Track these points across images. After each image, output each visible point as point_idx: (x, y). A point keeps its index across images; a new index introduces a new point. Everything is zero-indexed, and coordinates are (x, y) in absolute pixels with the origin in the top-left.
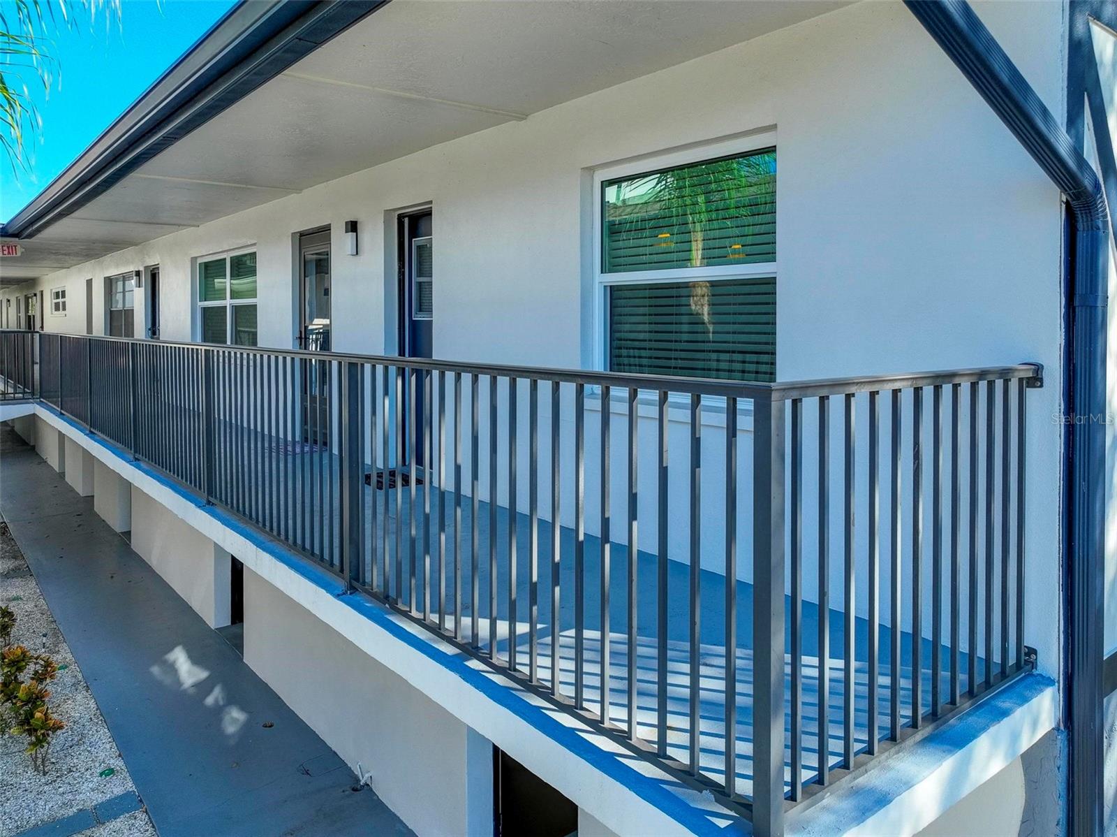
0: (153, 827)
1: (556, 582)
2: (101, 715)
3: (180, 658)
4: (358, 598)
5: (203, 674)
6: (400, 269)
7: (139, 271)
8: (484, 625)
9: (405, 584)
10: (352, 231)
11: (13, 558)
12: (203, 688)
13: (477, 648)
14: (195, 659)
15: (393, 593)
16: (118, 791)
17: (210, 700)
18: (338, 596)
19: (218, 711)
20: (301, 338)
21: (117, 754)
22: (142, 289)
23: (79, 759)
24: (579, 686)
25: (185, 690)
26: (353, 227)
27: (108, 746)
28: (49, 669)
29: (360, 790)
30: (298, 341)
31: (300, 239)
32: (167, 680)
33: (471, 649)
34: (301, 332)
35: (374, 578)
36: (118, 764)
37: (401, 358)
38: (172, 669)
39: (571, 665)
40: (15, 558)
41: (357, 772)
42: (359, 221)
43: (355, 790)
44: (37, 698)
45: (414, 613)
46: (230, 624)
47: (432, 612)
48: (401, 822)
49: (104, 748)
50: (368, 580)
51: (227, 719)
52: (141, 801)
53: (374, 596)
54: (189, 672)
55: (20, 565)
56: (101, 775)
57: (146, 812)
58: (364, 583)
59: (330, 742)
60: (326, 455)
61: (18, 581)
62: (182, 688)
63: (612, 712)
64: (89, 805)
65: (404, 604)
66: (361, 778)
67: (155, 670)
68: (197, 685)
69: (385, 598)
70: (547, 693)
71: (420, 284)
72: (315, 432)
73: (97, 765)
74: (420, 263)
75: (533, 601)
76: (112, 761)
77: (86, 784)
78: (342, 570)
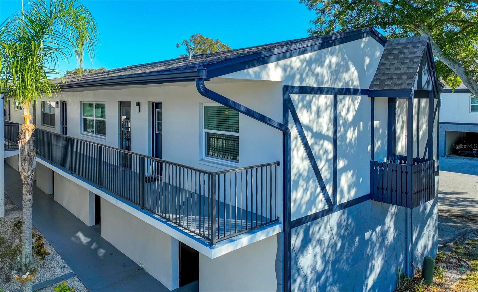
0: (80, 280)
1: (184, 205)
2: (57, 252)
3: (80, 235)
4: (144, 210)
5: (89, 240)
6: (152, 118)
7: (58, 102)
8: (171, 215)
9: (155, 207)
10: (138, 106)
11: (11, 204)
12: (90, 244)
13: (170, 219)
14: (85, 235)
15: (152, 209)
16: (68, 272)
17: (93, 247)
18: (139, 210)
19: (96, 250)
20: (121, 134)
21: (65, 263)
22: (59, 108)
23: (53, 264)
24: (187, 225)
25: (84, 245)
26: (138, 104)
27: (62, 261)
28: (40, 238)
29: (141, 270)
30: (120, 135)
31: (121, 104)
32: (78, 242)
33: (169, 220)
34: (121, 132)
35: (147, 206)
36: (66, 265)
37: (153, 158)
38: (78, 238)
39: (186, 222)
40: (12, 204)
41: (139, 265)
42: (140, 102)
43: (139, 270)
44: (42, 245)
45: (157, 213)
46: (94, 225)
47: (161, 213)
48: (153, 277)
49: (61, 262)
50: (146, 206)
51: (99, 252)
52: (75, 274)
53: (148, 210)
54: (84, 239)
55: (15, 206)
56: (61, 268)
57: (78, 277)
58: (145, 207)
59: (131, 258)
60: (130, 171)
61: (16, 212)
62: (83, 244)
63: (197, 230)
64: (59, 276)
65: (155, 211)
66: (141, 267)
67: (73, 239)
68: (87, 243)
69: (150, 210)
70: (182, 226)
71: (158, 123)
72: (128, 164)
73: (60, 266)
74: (158, 117)
75: (180, 209)
76: (64, 265)
77: (57, 271)
78: (140, 204)
